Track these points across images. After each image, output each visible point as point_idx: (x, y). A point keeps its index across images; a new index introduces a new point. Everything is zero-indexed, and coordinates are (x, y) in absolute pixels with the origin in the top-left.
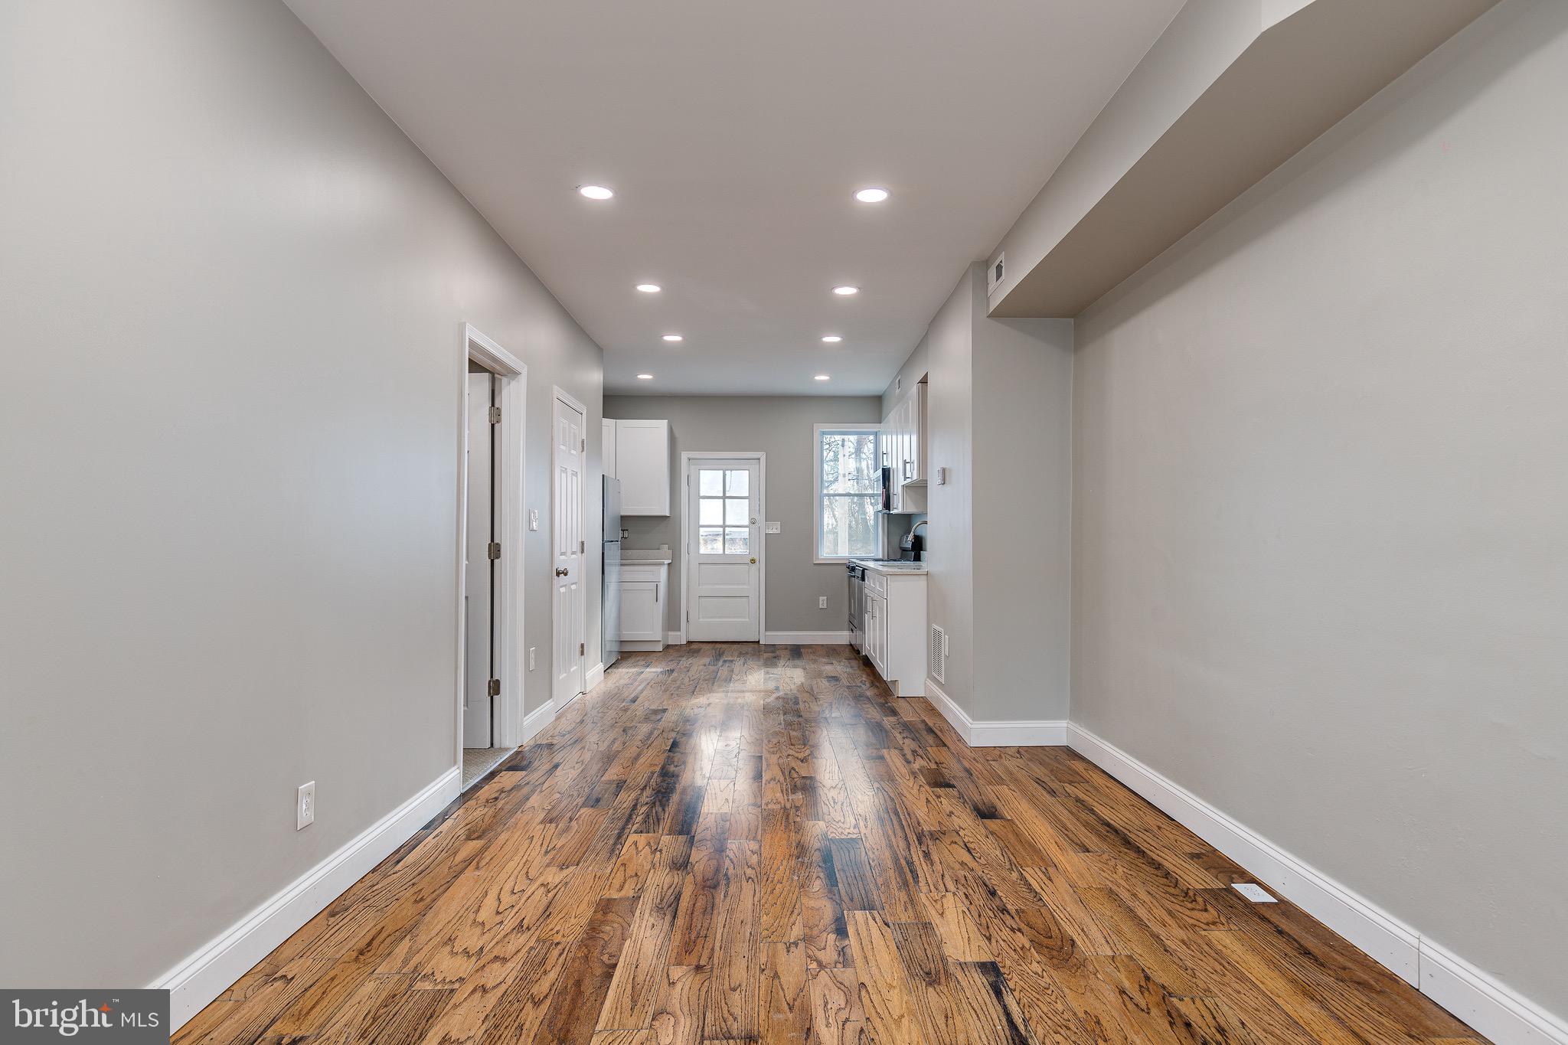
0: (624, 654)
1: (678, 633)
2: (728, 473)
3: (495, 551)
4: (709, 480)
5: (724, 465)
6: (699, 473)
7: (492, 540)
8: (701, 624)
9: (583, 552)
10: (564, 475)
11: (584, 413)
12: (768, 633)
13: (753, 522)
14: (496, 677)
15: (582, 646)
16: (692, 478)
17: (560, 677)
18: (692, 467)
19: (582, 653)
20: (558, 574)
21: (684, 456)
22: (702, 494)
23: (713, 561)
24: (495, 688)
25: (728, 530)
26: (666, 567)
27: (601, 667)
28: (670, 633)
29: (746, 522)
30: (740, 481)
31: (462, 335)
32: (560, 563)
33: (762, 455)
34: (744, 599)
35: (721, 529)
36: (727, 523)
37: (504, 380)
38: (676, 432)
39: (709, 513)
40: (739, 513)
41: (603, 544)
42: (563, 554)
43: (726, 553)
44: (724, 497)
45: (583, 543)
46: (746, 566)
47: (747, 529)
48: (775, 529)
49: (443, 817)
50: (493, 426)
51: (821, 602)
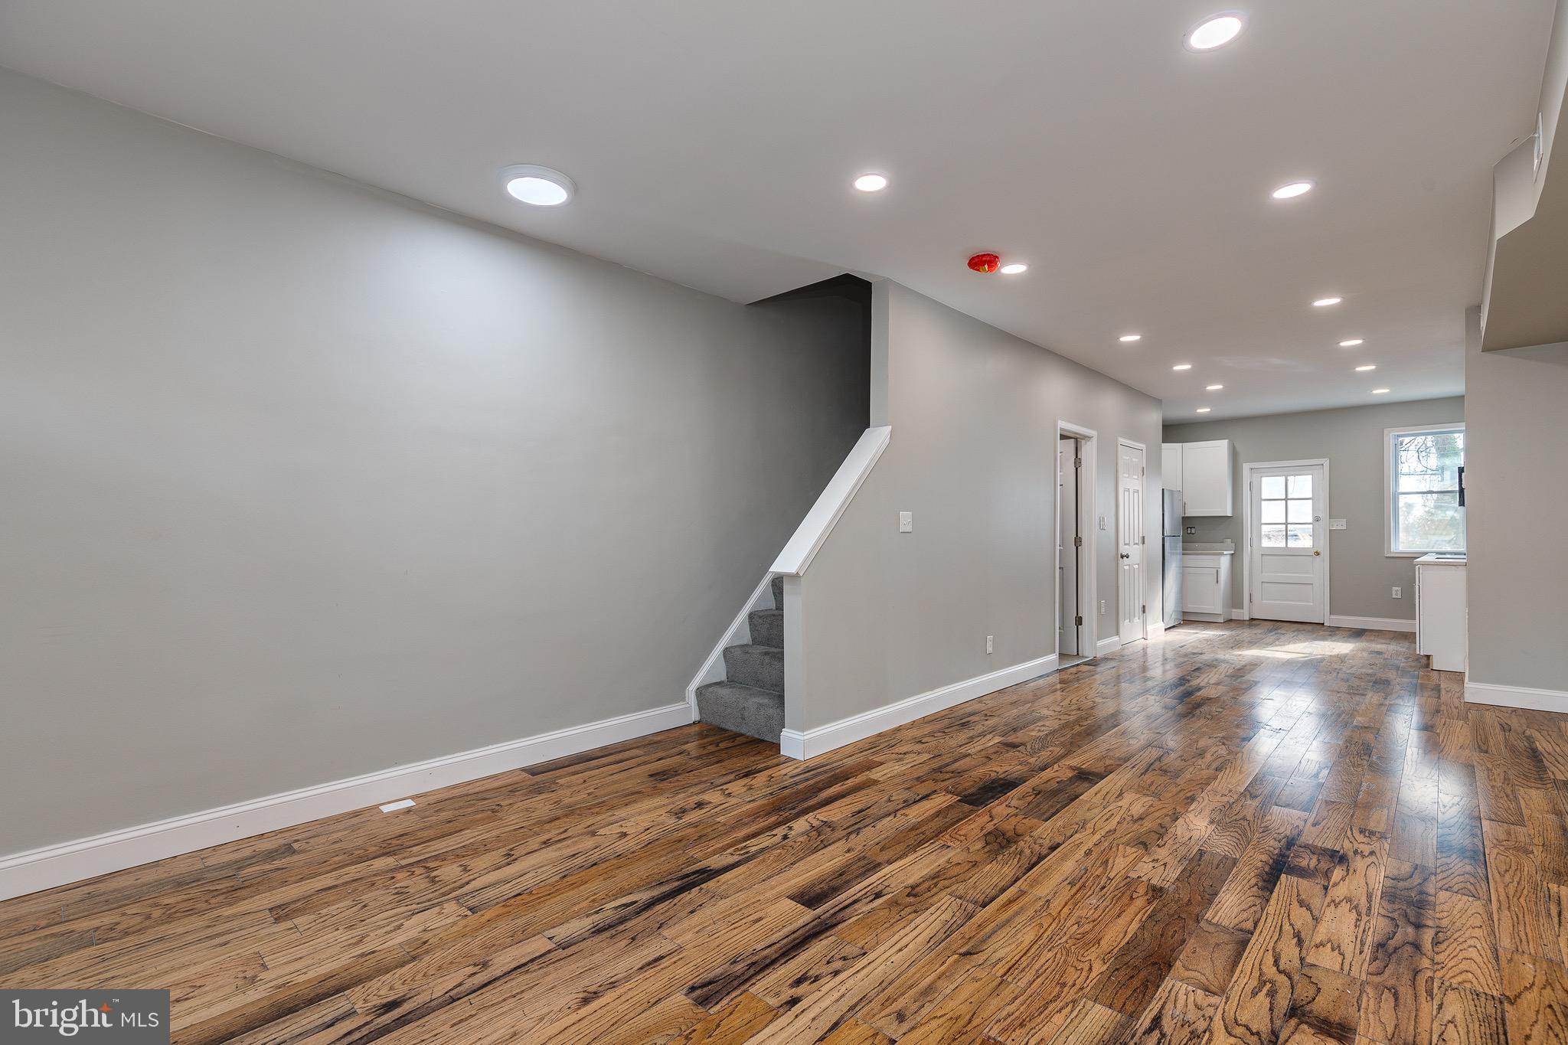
0: (1187, 619)
1: (1242, 611)
2: (1290, 478)
3: (1078, 541)
4: (1271, 486)
5: (1286, 472)
6: (1261, 481)
7: (1077, 536)
8: (1265, 605)
9: (1143, 543)
10: (1127, 494)
11: (1144, 451)
12: (1332, 617)
13: (1317, 519)
14: (1080, 615)
15: (1144, 607)
16: (1255, 484)
17: (1125, 624)
18: (1254, 475)
19: (1144, 612)
20: (1122, 557)
21: (1246, 467)
22: (1264, 497)
23: (1274, 553)
24: (1079, 621)
25: (1290, 527)
26: (1228, 557)
27: (1162, 626)
28: (1234, 610)
29: (1310, 520)
30: (1303, 485)
31: (1055, 426)
32: (1123, 550)
33: (1326, 462)
34: (1310, 586)
35: (1284, 526)
36: (1289, 521)
37: (1083, 442)
38: (1239, 448)
39: (1271, 513)
40: (1303, 512)
41: (1163, 539)
42: (1125, 544)
43: (1289, 546)
44: (1286, 499)
45: (1143, 537)
46: (1311, 558)
47: (1311, 526)
48: (1340, 525)
49: (1048, 675)
50: (1077, 469)
51: (1394, 592)
